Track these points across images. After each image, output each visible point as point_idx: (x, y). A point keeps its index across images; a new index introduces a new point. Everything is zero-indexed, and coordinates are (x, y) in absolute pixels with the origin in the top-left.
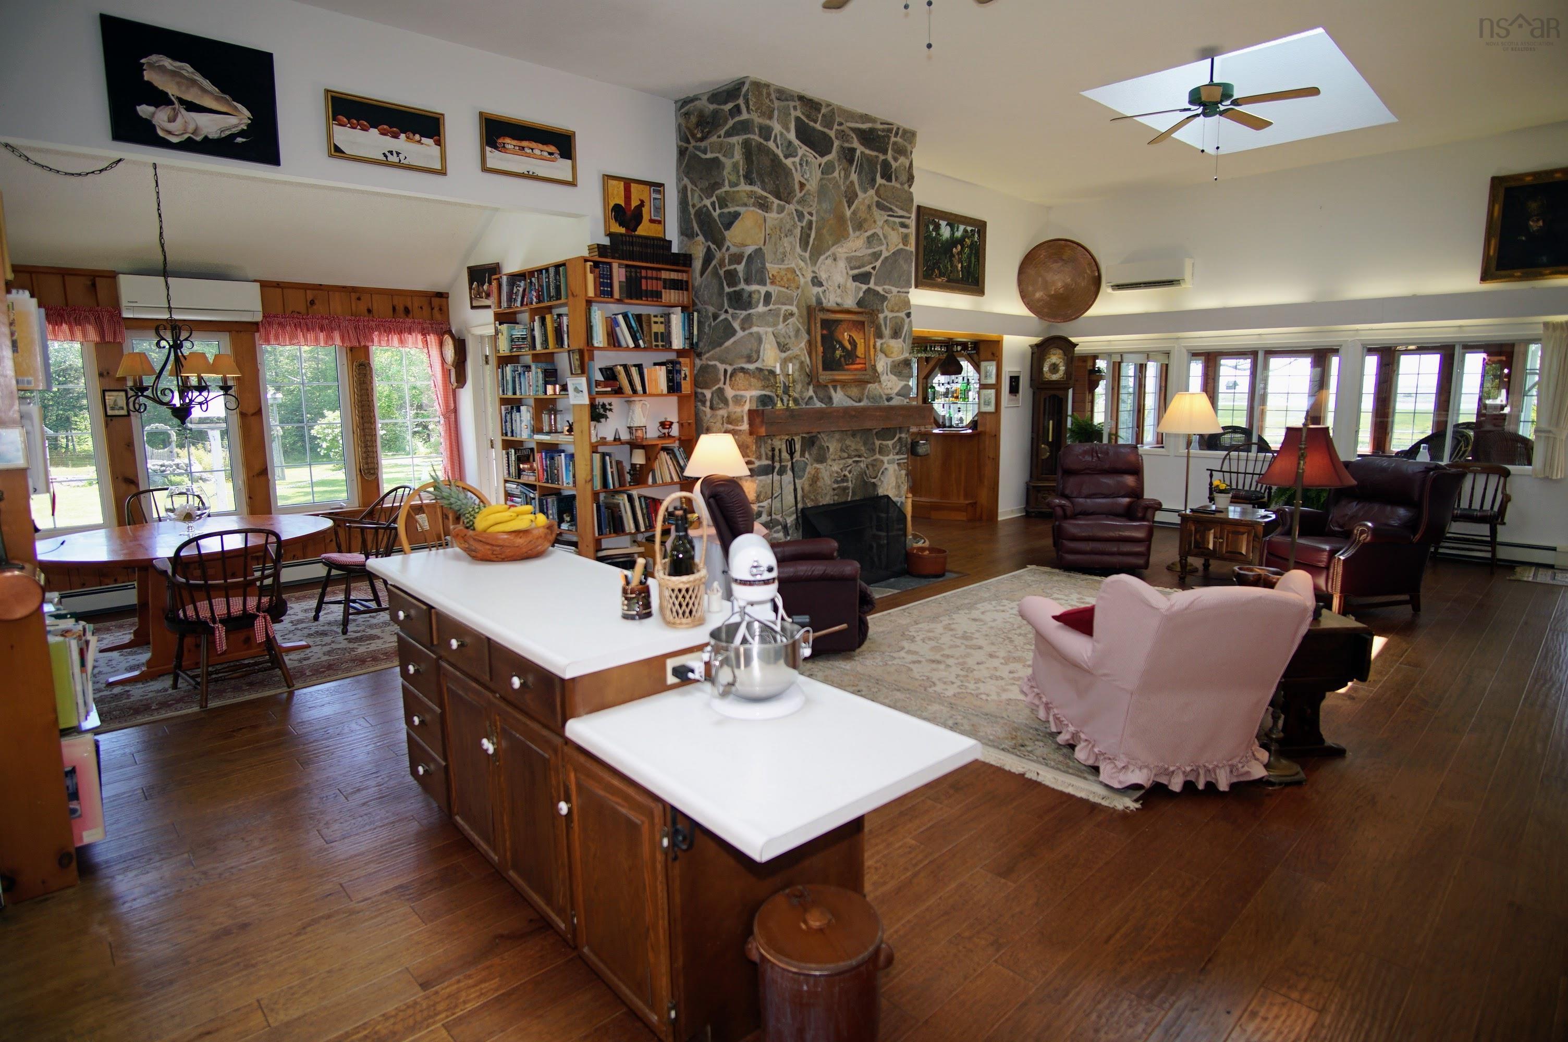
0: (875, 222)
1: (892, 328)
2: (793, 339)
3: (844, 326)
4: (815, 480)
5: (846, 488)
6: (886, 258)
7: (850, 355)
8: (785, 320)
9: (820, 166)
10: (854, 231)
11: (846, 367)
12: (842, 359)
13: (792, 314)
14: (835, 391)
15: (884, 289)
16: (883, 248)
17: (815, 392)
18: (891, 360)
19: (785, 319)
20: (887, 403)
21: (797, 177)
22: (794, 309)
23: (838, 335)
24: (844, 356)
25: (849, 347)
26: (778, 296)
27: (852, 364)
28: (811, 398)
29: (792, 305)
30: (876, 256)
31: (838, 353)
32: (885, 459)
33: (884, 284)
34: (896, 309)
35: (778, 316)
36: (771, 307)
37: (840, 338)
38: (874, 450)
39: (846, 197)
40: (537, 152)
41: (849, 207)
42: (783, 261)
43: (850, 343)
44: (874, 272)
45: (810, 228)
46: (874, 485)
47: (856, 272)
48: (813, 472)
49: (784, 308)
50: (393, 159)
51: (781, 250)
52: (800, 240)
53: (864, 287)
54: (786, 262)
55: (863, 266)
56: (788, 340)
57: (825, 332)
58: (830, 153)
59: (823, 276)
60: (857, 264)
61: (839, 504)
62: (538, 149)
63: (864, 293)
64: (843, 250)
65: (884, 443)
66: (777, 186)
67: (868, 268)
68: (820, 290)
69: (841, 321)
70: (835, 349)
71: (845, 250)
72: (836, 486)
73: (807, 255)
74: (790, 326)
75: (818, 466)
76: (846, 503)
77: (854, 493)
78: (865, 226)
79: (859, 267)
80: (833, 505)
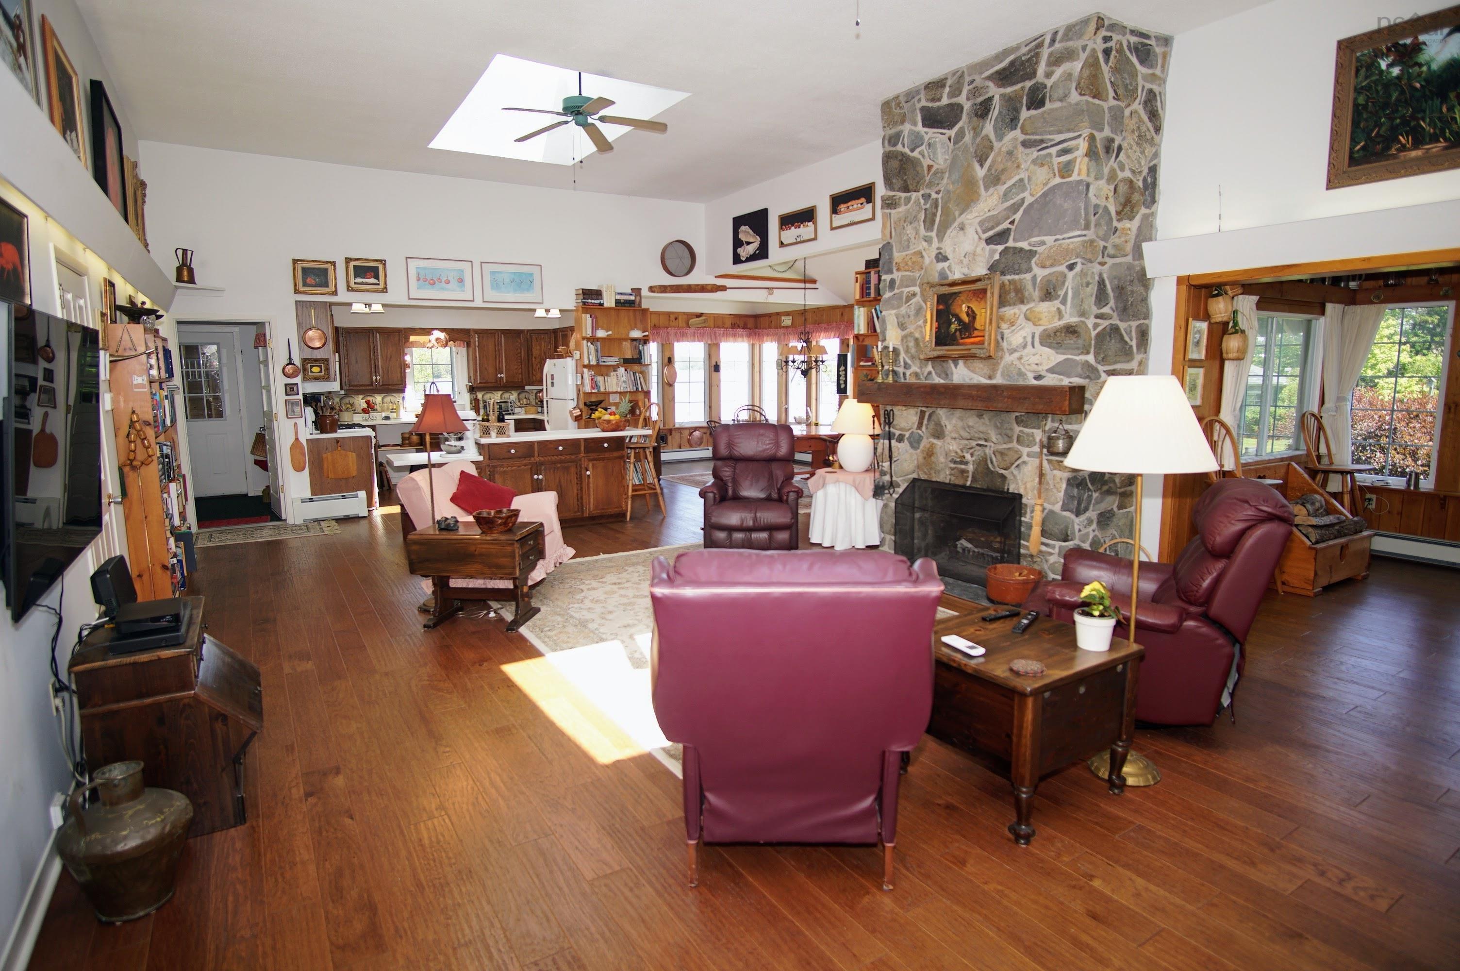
0: (1018, 167)
1: (1041, 289)
2: (912, 318)
3: (963, 297)
4: (930, 453)
5: (963, 472)
6: (1031, 205)
7: (968, 328)
8: (907, 302)
9: (950, 139)
10: (987, 188)
11: (961, 341)
12: (958, 333)
13: (914, 295)
14: (956, 366)
15: (1030, 244)
16: (1026, 194)
17: (933, 367)
18: (1041, 329)
19: (908, 299)
20: (1035, 382)
21: (926, 162)
22: (917, 289)
23: (955, 309)
24: (960, 330)
25: (966, 319)
26: (902, 280)
27: (968, 337)
28: (930, 373)
29: (915, 285)
30: (1015, 208)
31: (954, 327)
32: (1025, 450)
33: (1030, 236)
34: (1048, 263)
35: (901, 298)
36: (896, 291)
37: (957, 311)
38: (1010, 437)
39: (976, 157)
40: (855, 206)
41: (982, 166)
42: (908, 247)
43: (968, 315)
44: (1013, 227)
45: (936, 207)
46: (1003, 477)
47: (991, 233)
48: (928, 446)
49: (907, 290)
50: (799, 240)
51: (905, 238)
52: (924, 222)
53: (1000, 248)
54: (911, 247)
55: (998, 224)
56: (906, 320)
57: (941, 307)
58: (960, 119)
59: (948, 250)
60: (991, 224)
61: (955, 485)
62: (855, 204)
63: (1000, 253)
64: (973, 217)
65: (1026, 430)
66: (905, 181)
67: (1005, 225)
68: (945, 265)
69: (960, 293)
70: (950, 323)
71: (975, 214)
72: (952, 465)
73: (933, 234)
74: (912, 306)
75: (935, 441)
76: (964, 486)
77: (974, 479)
78: (1003, 177)
79: (992, 228)
80: (949, 484)
